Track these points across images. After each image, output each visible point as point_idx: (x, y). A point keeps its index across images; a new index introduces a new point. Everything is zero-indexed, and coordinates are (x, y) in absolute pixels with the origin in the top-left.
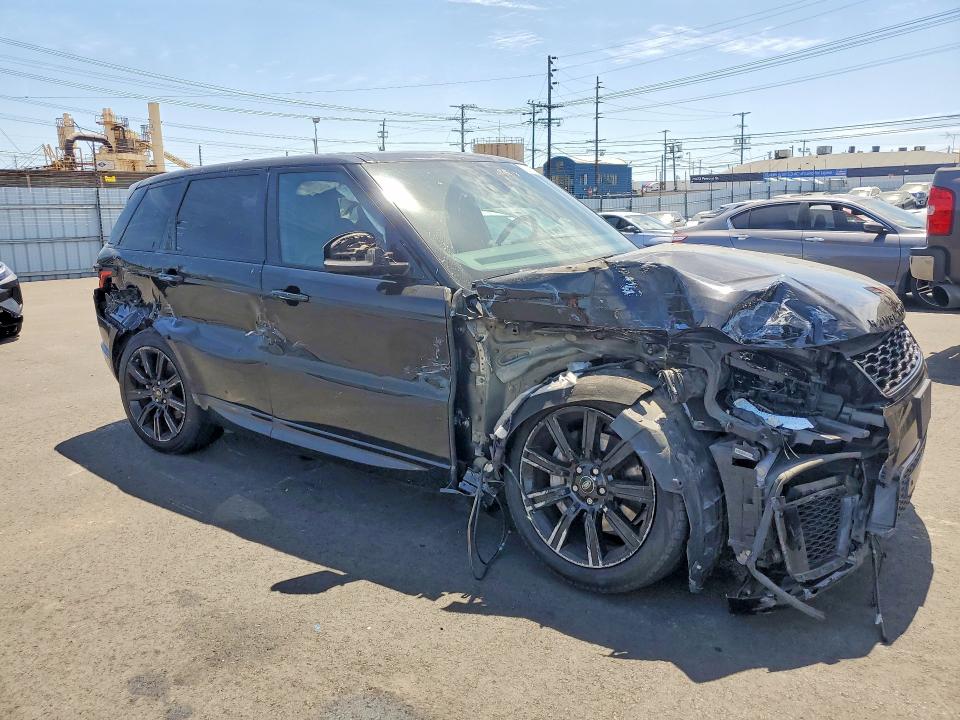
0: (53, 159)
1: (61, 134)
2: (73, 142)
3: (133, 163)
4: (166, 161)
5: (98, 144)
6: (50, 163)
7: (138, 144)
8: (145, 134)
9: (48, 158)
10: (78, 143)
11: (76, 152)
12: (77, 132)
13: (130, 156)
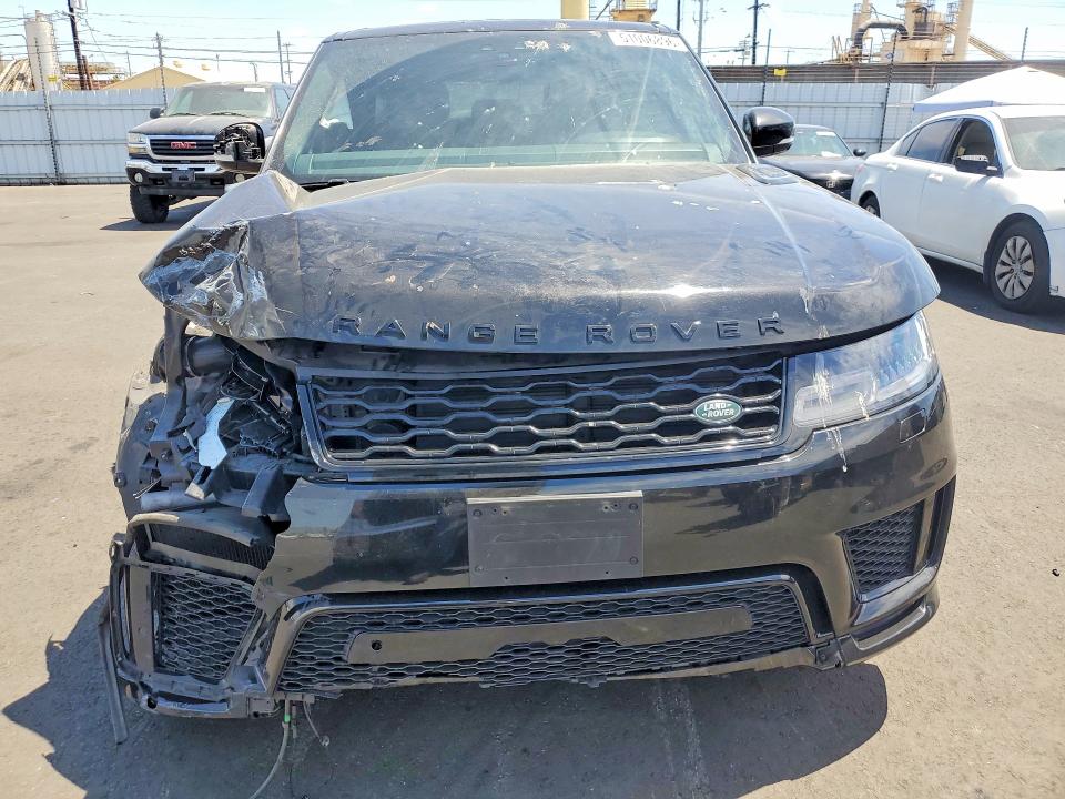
0: (840, 52)
1: (855, 23)
2: (864, 31)
3: (927, 52)
4: (970, 47)
5: (893, 31)
6: (835, 57)
7: (941, 28)
8: (951, 14)
9: (835, 52)
10: (871, 32)
11: (866, 43)
12: (873, 19)
13: (926, 44)
